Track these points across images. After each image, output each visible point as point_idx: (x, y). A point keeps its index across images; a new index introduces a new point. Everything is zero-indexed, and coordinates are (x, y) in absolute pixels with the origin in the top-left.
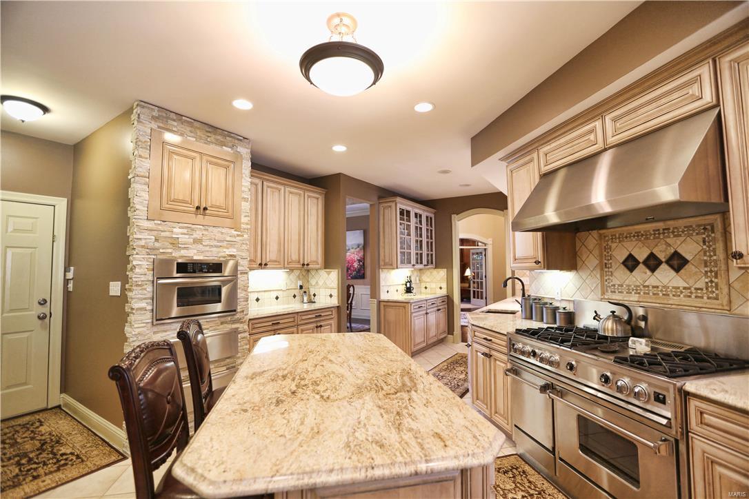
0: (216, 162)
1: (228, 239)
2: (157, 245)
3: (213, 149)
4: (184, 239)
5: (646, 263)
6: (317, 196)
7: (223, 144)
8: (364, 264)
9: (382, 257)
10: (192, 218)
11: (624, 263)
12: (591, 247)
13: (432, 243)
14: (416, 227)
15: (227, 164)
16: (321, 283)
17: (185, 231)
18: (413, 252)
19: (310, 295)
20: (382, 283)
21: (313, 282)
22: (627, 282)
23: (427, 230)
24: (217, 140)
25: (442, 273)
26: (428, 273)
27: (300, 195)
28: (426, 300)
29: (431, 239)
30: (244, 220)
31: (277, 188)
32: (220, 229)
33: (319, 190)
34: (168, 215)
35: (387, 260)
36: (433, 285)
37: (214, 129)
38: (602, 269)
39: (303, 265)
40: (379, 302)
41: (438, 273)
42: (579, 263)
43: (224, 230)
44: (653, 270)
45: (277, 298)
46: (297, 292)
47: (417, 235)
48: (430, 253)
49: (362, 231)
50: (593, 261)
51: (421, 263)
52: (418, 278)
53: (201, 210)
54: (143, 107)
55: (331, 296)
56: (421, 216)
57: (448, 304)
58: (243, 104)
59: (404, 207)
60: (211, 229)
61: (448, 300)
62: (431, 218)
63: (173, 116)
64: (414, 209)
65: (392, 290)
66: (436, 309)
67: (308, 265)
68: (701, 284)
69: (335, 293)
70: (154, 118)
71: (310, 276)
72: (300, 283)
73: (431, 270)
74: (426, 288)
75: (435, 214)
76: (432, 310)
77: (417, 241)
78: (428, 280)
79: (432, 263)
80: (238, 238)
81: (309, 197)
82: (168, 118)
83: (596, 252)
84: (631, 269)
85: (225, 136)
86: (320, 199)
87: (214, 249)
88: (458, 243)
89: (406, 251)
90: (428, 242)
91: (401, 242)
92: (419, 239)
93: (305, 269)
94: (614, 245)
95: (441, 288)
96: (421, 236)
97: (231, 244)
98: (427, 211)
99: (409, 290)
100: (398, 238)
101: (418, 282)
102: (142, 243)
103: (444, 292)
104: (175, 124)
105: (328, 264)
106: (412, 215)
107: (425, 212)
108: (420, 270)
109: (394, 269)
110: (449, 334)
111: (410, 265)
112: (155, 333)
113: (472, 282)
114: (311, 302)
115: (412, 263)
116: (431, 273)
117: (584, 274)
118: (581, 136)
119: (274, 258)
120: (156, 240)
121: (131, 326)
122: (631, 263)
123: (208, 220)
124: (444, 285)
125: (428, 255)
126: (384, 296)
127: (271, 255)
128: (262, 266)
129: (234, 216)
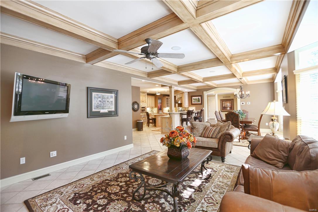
0: (144, 96)
1: (145, 104)
7: (144, 94)
9: (164, 106)
16: (154, 110)
18: (169, 105)
20: (164, 110)
31: (149, 97)
33: (154, 96)
37: (144, 92)
46: (151, 111)
53: (143, 101)
55: (156, 111)
59: (167, 98)
65: (166, 111)
86: (154, 98)
87: (144, 106)
93: (152, 108)
99: (168, 111)
100: (166, 102)
105: (155, 107)
106: (169, 99)
109: (166, 108)
115: (169, 107)
126: (164, 112)
127: (148, 106)
128: (148, 107)
129: (146, 102)
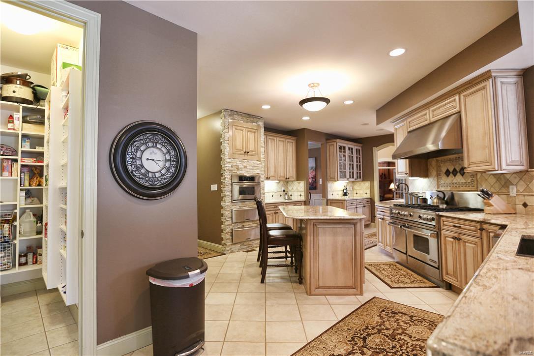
0: (251, 130)
1: (256, 165)
2: (232, 169)
3: (249, 125)
4: (241, 166)
5: (453, 173)
6: (292, 141)
7: (253, 122)
8: (316, 179)
9: (328, 174)
10: (243, 157)
11: (446, 173)
12: (434, 166)
13: (360, 165)
14: (349, 156)
15: (255, 131)
16: (295, 188)
17: (241, 162)
18: (347, 171)
19: (288, 196)
20: (329, 189)
21: (290, 188)
22: (447, 182)
23: (357, 157)
24: (251, 120)
25: (367, 184)
26: (358, 184)
27: (284, 141)
28: (356, 200)
29: (360, 162)
30: (262, 156)
31: (273, 139)
32: (253, 161)
33: (293, 138)
34: (236, 156)
35: (332, 176)
36: (361, 192)
37: (249, 116)
38: (437, 176)
39: (286, 178)
40: (327, 200)
41: (364, 184)
42: (429, 174)
43: (255, 162)
44: (455, 175)
45: (272, 196)
46: (282, 193)
47: (349, 161)
48: (359, 171)
49: (314, 158)
50: (434, 173)
51: (353, 178)
52: (351, 188)
53: (246, 153)
54: (226, 111)
55: (301, 195)
56: (352, 149)
57: (371, 203)
58: (266, 107)
59: (341, 145)
60: (250, 161)
61: (371, 201)
62: (359, 150)
63: (235, 113)
64: (348, 145)
65: (335, 193)
66: (363, 205)
67: (288, 178)
68: (469, 181)
69: (303, 194)
70: (230, 115)
71: (288, 185)
72: (283, 189)
73: (360, 182)
74: (357, 193)
75: (362, 147)
76: (360, 206)
77: (350, 164)
78: (358, 188)
79: (360, 178)
80: (261, 165)
81: (288, 142)
82: (234, 114)
83: (435, 168)
84: (448, 176)
85: (254, 118)
86: (294, 143)
87: (251, 170)
88: (377, 165)
89: (343, 170)
90: (357, 165)
91: (340, 165)
92: (352, 163)
93: (286, 181)
94: (442, 165)
95: (366, 193)
96: (353, 161)
97: (258, 168)
98: (357, 146)
99: (345, 194)
100: (338, 163)
101: (351, 189)
102: (228, 168)
103: (368, 196)
104: (236, 116)
105: (298, 178)
106: (347, 149)
107: (355, 147)
108: (353, 182)
109: (336, 181)
110: (372, 222)
111: (345, 179)
112: (233, 206)
113: (395, 193)
114: (289, 199)
115: (347, 178)
116: (360, 184)
117: (431, 179)
118: (422, 116)
119: (273, 175)
120: (232, 167)
121: (225, 202)
122: (448, 173)
123: (249, 157)
124: (368, 192)
125: (357, 173)
126: (330, 197)
127: (271, 173)
128: (268, 178)
129: (258, 155)
